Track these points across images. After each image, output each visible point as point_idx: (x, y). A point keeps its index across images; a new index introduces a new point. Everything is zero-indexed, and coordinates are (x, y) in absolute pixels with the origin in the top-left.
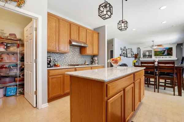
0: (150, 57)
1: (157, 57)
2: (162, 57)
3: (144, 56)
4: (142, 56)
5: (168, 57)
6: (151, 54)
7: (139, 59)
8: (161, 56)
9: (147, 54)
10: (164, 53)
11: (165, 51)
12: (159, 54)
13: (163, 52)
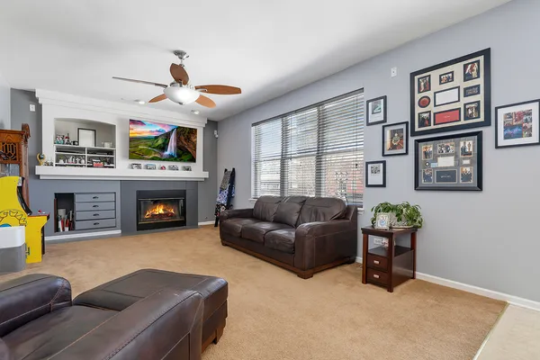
0: (104, 160)
1: (139, 166)
2: (158, 164)
3: (68, 151)
4: (49, 151)
5: (180, 165)
6: (107, 146)
7: (32, 171)
8: (153, 159)
9: (87, 140)
10: (164, 148)
11: (168, 136)
12: (148, 152)
13: (160, 142)
